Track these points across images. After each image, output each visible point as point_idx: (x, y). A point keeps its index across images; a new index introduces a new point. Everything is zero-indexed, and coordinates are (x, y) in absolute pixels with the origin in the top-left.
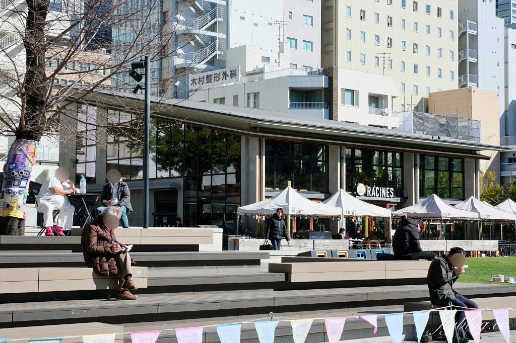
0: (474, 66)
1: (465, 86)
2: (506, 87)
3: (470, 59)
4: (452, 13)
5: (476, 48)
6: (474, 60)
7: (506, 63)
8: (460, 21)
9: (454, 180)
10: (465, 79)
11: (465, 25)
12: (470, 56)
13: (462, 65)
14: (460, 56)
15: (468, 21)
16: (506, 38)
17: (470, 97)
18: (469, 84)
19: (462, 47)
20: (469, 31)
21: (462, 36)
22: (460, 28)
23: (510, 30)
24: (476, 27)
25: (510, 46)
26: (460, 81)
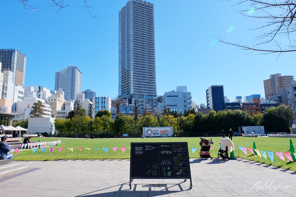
0: (6, 94)
1: (3, 98)
2: (13, 99)
3: (5, 92)
4: (1, 80)
5: (7, 89)
6: (6, 92)
7: (14, 93)
8: (3, 83)
9: (6, 121)
10: (3, 96)
11: (4, 84)
12: (5, 91)
13: (3, 93)
14: (2, 91)
15: (5, 83)
16: (14, 88)
17: (5, 101)
18: (4, 98)
19: (3, 89)
20: (5, 85)
21: (4, 86)
22: (3, 84)
23: (15, 86)
24: (7, 85)
25: (15, 90)
26: (2, 97)
